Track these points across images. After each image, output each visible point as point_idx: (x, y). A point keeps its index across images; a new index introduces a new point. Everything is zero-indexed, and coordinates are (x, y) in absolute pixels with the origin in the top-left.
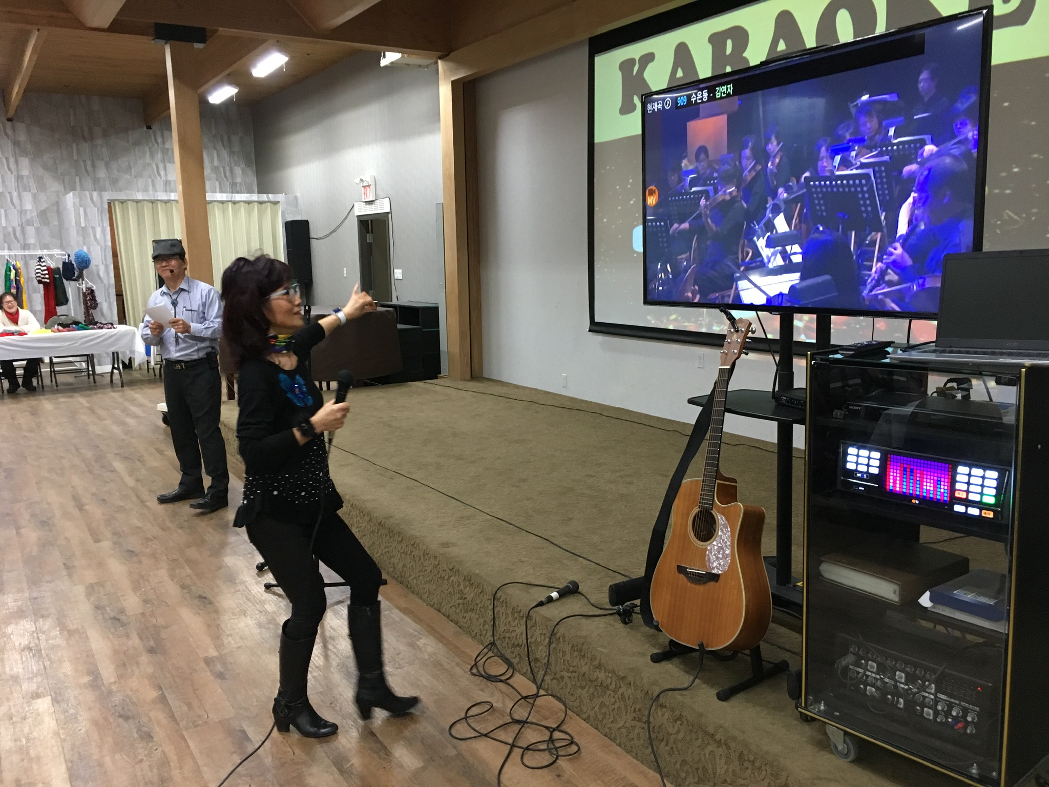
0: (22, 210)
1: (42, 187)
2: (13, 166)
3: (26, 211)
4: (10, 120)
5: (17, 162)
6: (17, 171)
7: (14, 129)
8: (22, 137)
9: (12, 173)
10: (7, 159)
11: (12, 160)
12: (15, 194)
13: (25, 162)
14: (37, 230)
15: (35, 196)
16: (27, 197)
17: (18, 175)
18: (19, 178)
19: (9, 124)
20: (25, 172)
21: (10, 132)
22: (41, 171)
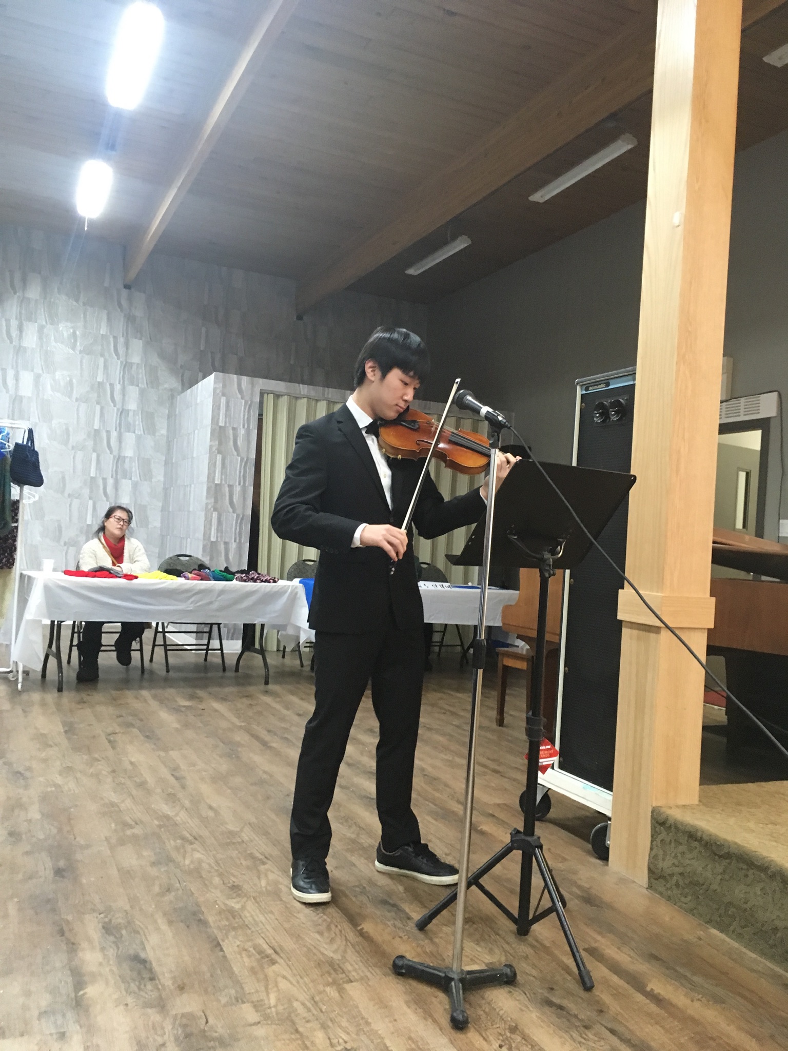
0: (123, 410)
1: (154, 381)
2: (121, 350)
3: (128, 411)
4: (127, 287)
5: (127, 345)
6: (126, 356)
7: (130, 300)
8: (139, 312)
9: (118, 359)
10: (115, 338)
11: (121, 340)
12: (118, 387)
13: (137, 345)
14: (139, 438)
15: (142, 392)
16: (133, 392)
17: (126, 362)
18: (127, 366)
19: (125, 292)
20: (136, 359)
21: (124, 303)
22: (155, 360)
